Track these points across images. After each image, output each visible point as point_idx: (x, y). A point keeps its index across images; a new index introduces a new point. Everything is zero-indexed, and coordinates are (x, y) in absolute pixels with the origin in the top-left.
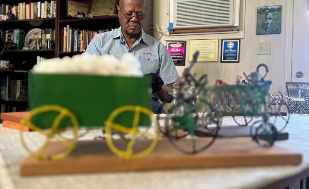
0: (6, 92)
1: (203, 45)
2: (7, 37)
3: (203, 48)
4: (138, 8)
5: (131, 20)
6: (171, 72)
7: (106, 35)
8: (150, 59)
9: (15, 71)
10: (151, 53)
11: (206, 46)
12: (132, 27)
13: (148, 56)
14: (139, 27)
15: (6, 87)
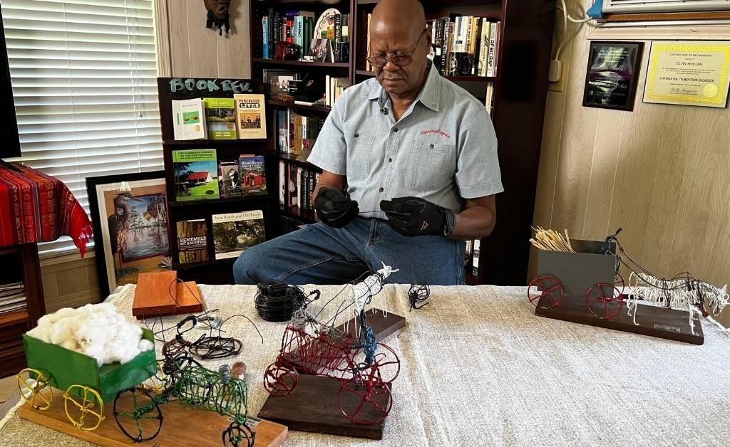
0: (286, 138)
1: (688, 57)
2: (285, 29)
3: (688, 67)
4: (395, 44)
5: (384, 68)
6: (484, 173)
7: (360, 88)
8: (436, 146)
9: (296, 102)
10: (442, 131)
11: (697, 59)
12: (390, 83)
13: (433, 138)
14: (404, 79)
15: (287, 128)
